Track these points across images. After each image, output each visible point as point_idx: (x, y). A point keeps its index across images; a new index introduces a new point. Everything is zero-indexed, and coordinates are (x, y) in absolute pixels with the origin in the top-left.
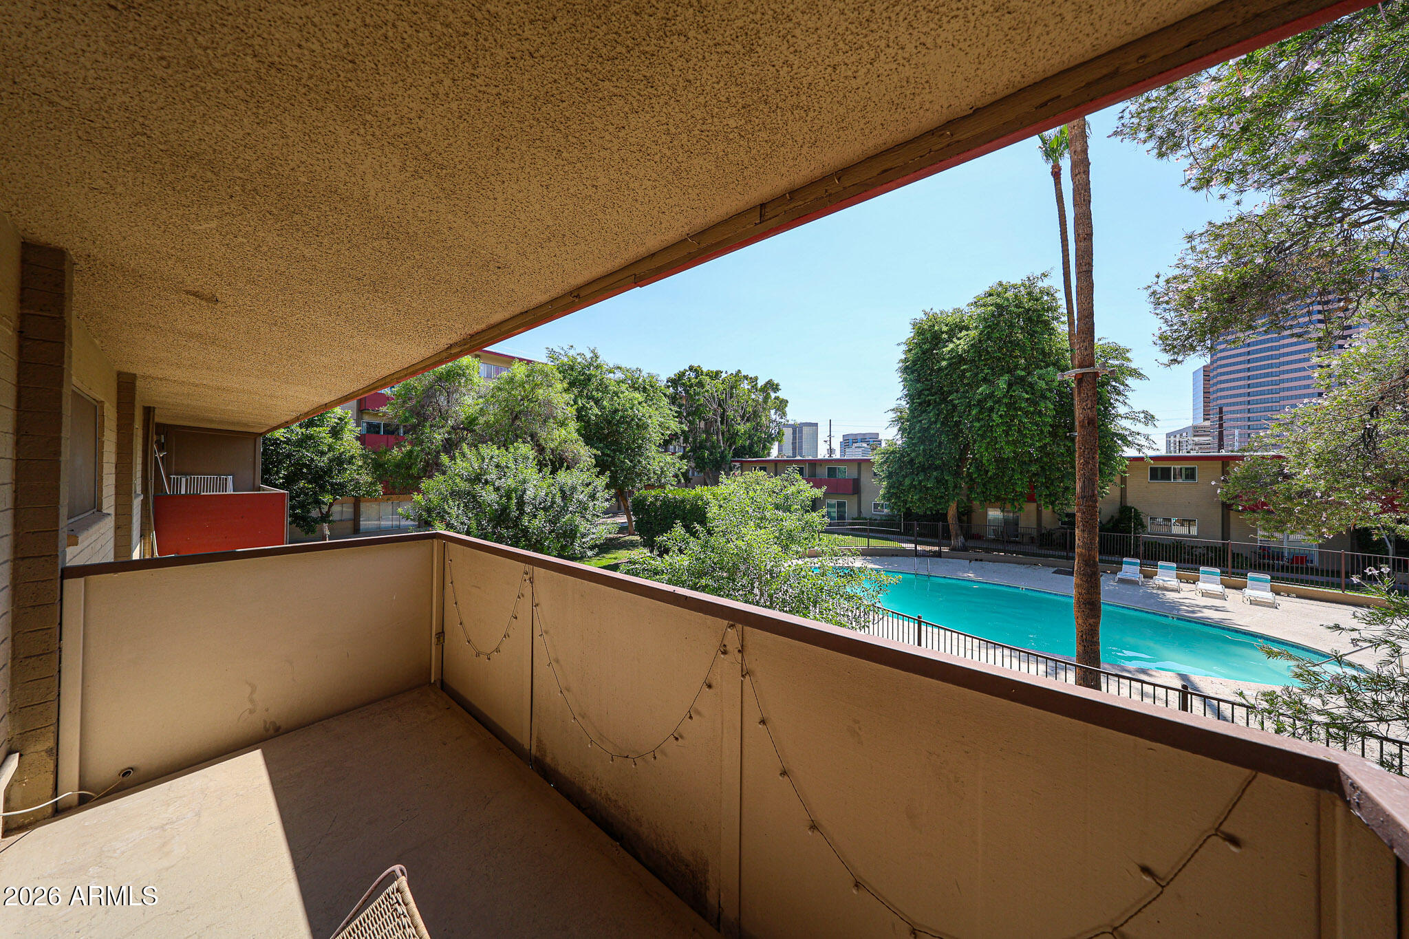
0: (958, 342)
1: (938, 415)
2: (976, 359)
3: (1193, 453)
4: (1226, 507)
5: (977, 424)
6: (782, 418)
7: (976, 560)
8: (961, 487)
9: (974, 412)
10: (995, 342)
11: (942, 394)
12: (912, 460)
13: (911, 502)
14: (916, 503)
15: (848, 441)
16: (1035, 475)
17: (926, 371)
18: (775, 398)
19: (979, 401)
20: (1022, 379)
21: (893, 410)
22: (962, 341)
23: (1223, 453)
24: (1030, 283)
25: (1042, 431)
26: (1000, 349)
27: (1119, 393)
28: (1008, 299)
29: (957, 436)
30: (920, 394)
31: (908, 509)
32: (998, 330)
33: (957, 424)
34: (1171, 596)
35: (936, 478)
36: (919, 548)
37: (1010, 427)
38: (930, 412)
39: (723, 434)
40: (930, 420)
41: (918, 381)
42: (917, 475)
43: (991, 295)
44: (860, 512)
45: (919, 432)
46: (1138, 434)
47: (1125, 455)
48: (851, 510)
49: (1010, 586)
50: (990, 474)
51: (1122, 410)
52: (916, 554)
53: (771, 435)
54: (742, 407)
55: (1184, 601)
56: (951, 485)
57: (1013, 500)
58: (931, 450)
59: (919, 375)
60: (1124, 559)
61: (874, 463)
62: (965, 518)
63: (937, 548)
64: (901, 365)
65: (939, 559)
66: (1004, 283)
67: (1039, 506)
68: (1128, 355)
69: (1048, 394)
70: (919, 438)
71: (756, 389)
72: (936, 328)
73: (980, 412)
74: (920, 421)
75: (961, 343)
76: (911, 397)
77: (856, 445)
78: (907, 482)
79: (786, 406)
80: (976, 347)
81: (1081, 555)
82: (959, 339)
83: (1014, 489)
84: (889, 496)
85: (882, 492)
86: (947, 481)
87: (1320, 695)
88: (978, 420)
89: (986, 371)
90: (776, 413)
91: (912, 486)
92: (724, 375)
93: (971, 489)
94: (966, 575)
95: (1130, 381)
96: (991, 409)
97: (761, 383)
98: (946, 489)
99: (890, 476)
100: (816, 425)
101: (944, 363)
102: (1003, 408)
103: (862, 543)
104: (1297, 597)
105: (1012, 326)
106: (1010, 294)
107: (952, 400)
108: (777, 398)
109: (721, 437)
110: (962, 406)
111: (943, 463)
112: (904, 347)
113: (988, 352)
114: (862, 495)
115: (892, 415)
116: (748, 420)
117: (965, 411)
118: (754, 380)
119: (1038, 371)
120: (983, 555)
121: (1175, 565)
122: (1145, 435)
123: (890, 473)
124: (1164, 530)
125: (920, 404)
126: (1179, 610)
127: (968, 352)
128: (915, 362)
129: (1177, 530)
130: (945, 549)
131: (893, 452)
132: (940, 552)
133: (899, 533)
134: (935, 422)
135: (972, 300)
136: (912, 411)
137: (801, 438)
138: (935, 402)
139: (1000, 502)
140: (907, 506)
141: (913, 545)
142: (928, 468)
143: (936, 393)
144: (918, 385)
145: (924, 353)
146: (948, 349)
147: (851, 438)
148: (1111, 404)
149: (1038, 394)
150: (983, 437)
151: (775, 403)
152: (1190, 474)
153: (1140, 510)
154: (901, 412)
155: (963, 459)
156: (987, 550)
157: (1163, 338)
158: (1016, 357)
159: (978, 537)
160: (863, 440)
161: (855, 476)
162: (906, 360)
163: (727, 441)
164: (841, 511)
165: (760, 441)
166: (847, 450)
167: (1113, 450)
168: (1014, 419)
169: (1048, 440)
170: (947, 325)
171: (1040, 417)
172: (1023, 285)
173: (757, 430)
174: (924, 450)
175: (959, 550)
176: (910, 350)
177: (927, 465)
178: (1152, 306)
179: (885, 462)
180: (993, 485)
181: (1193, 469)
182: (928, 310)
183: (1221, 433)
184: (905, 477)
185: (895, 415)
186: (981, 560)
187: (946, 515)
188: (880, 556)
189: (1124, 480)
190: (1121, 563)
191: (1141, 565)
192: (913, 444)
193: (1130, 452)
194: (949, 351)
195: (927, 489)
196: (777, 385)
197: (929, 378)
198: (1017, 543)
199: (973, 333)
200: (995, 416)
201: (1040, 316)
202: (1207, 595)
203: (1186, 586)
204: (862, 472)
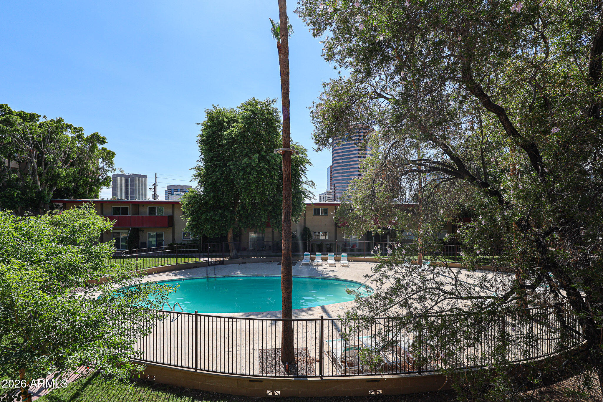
0: (232, 129)
1: (222, 174)
2: (242, 142)
3: (327, 202)
4: (336, 225)
5: (242, 181)
6: (109, 167)
7: (243, 263)
8: (234, 220)
9: (241, 174)
10: (252, 133)
11: (224, 161)
12: (206, 203)
13: (206, 230)
14: (209, 231)
15: (171, 190)
16: (271, 212)
17: (214, 145)
18: (102, 149)
19: (244, 167)
20: (264, 157)
21: (195, 168)
22: (234, 129)
23: (335, 202)
24: (267, 104)
25: (273, 188)
26: (254, 138)
27: (303, 171)
28: (257, 109)
29: (232, 189)
30: (211, 160)
31: (204, 235)
32: (253, 127)
33: (232, 180)
34: (320, 268)
35: (221, 214)
36: (211, 260)
37: (258, 184)
38: (217, 172)
39: (40, 175)
40: (217, 177)
41: (210, 151)
42: (209, 212)
43: (249, 104)
44: (174, 239)
45: (211, 184)
46: (310, 192)
47: (305, 202)
48: (167, 238)
49: (258, 276)
50: (249, 211)
51: (304, 180)
52: (209, 264)
53: (98, 179)
54: (65, 153)
55: (324, 270)
56: (229, 218)
57: (260, 226)
58: (218, 196)
59: (211, 147)
60: (305, 253)
61: (182, 204)
62: (238, 239)
63: (221, 259)
64: (199, 138)
65: (222, 266)
66: (256, 100)
67: (273, 229)
68: (306, 153)
69: (276, 167)
70: (211, 188)
71: (82, 138)
72: (221, 118)
73: (244, 174)
74: (211, 177)
75: (234, 130)
76: (206, 160)
77: (176, 193)
78: (203, 217)
79: (113, 157)
80: (242, 133)
81: (284, 254)
82: (233, 127)
83: (261, 220)
84: (192, 227)
85: (187, 224)
86: (227, 216)
87: (362, 309)
88: (243, 179)
89: (247, 150)
90: (103, 162)
91: (206, 220)
92: (41, 120)
93: (240, 221)
94: (236, 273)
95: (307, 166)
96: (250, 173)
97: (86, 134)
98: (226, 221)
99: (192, 214)
100: (146, 177)
101: (225, 141)
102: (255, 173)
103: (172, 261)
104: (354, 261)
105: (259, 125)
106: (259, 107)
107: (229, 166)
108: (104, 149)
109: (37, 178)
110: (235, 170)
111: (225, 205)
112: (201, 127)
113: (248, 139)
114: (176, 227)
115: (195, 172)
116: (72, 165)
117: (236, 174)
118: (79, 131)
119: (271, 153)
120: (246, 259)
122: (312, 192)
123: (193, 211)
124: (317, 238)
125: (211, 166)
126: (322, 274)
127: (238, 137)
128: (208, 138)
129: (322, 237)
130: (226, 259)
131: (194, 197)
132: (223, 261)
133: (199, 252)
134: (220, 179)
135: (239, 105)
136: (207, 169)
137: (133, 185)
138: (220, 165)
139: (254, 228)
140: (203, 233)
141: (207, 259)
143: (220, 160)
144: (210, 153)
145: (213, 133)
146: (227, 132)
147: (173, 188)
148: (300, 176)
149: (271, 166)
150: (246, 189)
151: (102, 153)
152: (326, 212)
153: (310, 229)
154: (200, 170)
155: (235, 203)
156: (248, 257)
157: (316, 136)
158: (261, 144)
159: (244, 249)
160: (181, 190)
161: (171, 214)
162: (202, 136)
163: (47, 181)
164: (160, 240)
165: (86, 183)
166: (170, 197)
167: (301, 200)
168: (260, 180)
169: (276, 193)
170: (227, 118)
171: (272, 179)
172: (264, 103)
173: (83, 175)
175: (234, 258)
176: (205, 129)
177: (215, 206)
178: (311, 118)
179: (189, 203)
180: (250, 218)
181: (327, 209)
182: (216, 106)
183: (335, 195)
184: (202, 214)
185: (196, 172)
186: (245, 263)
187: (226, 237)
188: (184, 269)
189: (305, 214)
190: (303, 256)
191: (311, 255)
192: (207, 192)
193: (307, 201)
194: (228, 134)
195: (216, 221)
196: (103, 138)
197: (216, 149)
198: (263, 250)
199: (241, 125)
200: (251, 177)
201: (272, 123)
202: (330, 265)
203: (324, 263)
204: (175, 211)
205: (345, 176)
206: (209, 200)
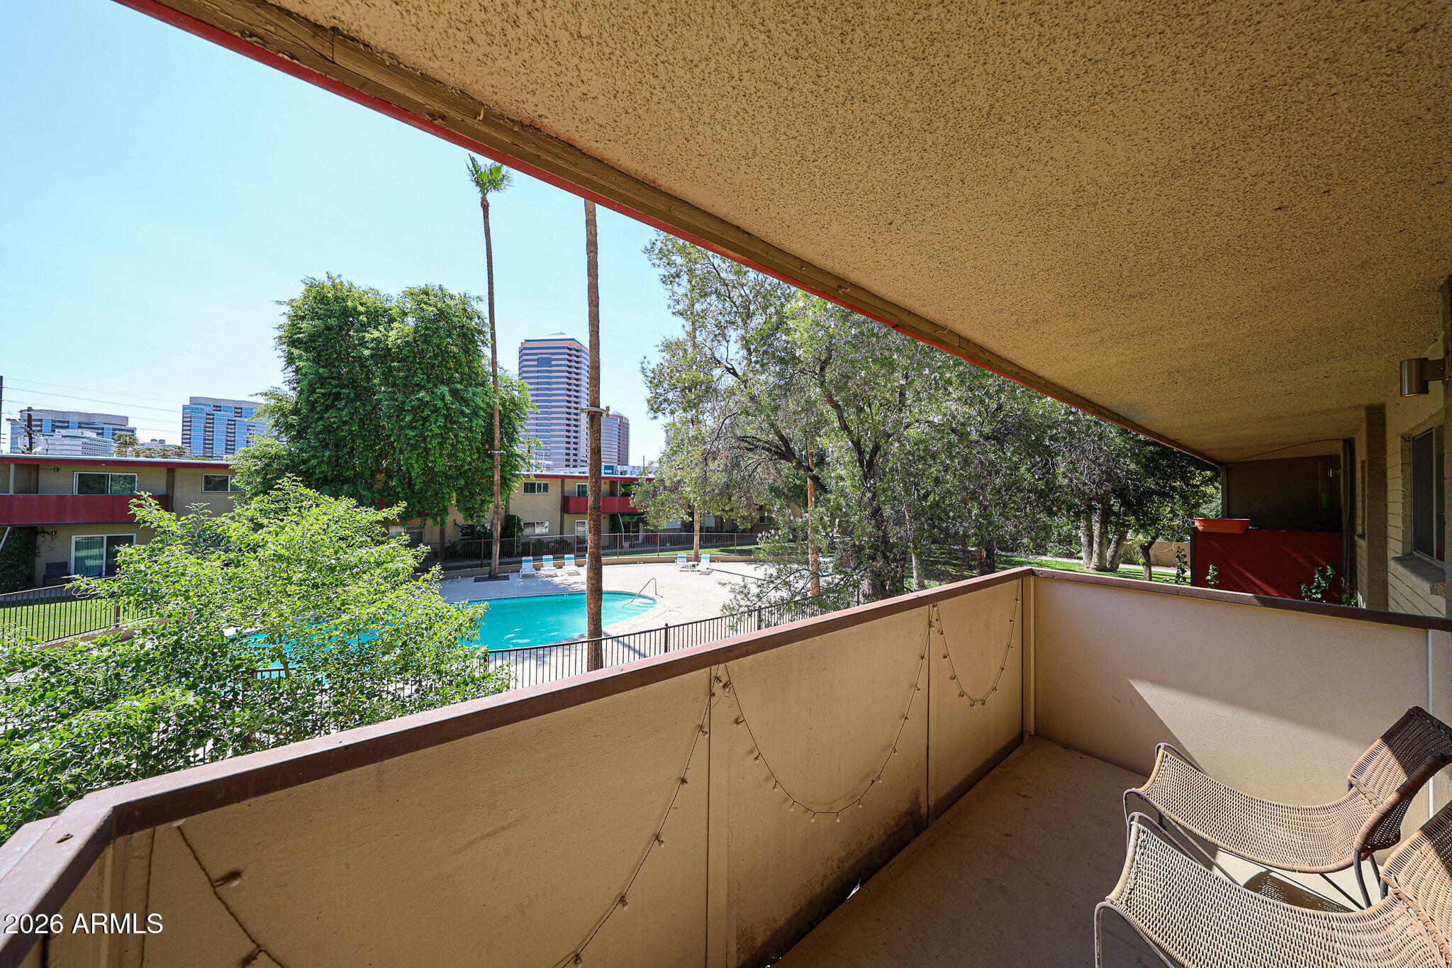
0: (386, 333)
4: (563, 509)
5: (410, 433)
9: (405, 418)
10: (433, 348)
11: (356, 389)
17: (331, 354)
19: (413, 407)
20: (460, 392)
21: (266, 395)
22: (389, 331)
25: (471, 447)
26: (433, 356)
29: (375, 444)
30: (321, 381)
32: (437, 337)
34: (556, 580)
40: (340, 420)
41: (318, 363)
50: (415, 487)
55: (565, 582)
59: (320, 355)
60: (523, 558)
61: (236, 471)
64: (282, 332)
72: (348, 303)
73: (414, 420)
75: (394, 336)
80: (411, 346)
88: (410, 428)
89: (421, 376)
96: (425, 418)
101: (365, 352)
102: (442, 419)
112: (286, 310)
113: (424, 356)
117: (392, 416)
121: (551, 557)
124: (532, 531)
127: (402, 348)
128: (309, 337)
129: (539, 530)
136: (303, 400)
142: (332, 480)
143: (345, 386)
144: (321, 370)
146: (372, 336)
152: (545, 489)
153: (518, 518)
154: (282, 400)
161: (163, 491)
162: (291, 330)
168: (449, 432)
170: (365, 306)
174: (330, 457)
176: (298, 316)
180: (416, 500)
181: (547, 484)
182: (334, 275)
190: (521, 562)
191: (533, 561)
194: (374, 340)
199: (408, 329)
200: (431, 426)
202: (570, 574)
203: (559, 572)
204: (178, 484)
205: (542, 425)
206: (319, 465)
